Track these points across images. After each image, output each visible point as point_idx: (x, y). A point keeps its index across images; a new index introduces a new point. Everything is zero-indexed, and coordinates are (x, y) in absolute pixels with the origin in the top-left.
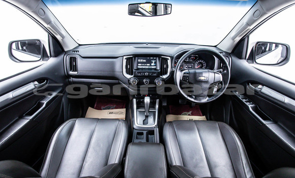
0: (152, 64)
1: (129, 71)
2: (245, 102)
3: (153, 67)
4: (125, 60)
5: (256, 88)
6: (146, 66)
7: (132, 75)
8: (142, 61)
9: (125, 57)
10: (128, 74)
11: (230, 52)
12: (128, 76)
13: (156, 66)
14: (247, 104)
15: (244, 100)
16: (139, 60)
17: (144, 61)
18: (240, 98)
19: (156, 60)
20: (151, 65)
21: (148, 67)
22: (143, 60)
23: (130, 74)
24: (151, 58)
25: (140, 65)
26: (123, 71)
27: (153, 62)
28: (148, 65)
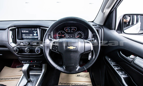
0: (35, 35)
2: (117, 70)
3: (35, 37)
4: (11, 31)
5: (128, 58)
6: (30, 36)
8: (25, 31)
11: (102, 24)
13: (37, 36)
14: (120, 73)
15: (116, 69)
16: (22, 31)
17: (27, 32)
18: (112, 65)
19: (37, 30)
20: (33, 36)
21: (31, 37)
24: (33, 29)
25: (24, 35)
26: (8, 41)
27: (35, 33)
28: (31, 35)
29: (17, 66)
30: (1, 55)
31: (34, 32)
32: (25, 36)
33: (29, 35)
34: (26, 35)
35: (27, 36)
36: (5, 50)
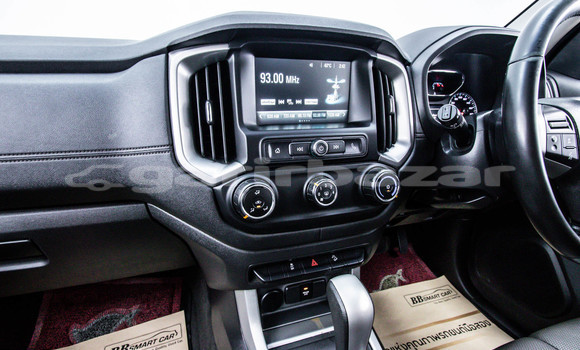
1: (215, 140)
3: (332, 114)
4: (185, 73)
6: (302, 107)
7: (232, 158)
8: (278, 78)
9: (176, 57)
10: (207, 155)
12: (212, 172)
16: (265, 78)
17: (290, 79)
20: (322, 106)
21: (308, 114)
22: (287, 73)
23: (219, 159)
24: (326, 65)
25: (272, 102)
26: (171, 145)
27: (335, 87)
28: (309, 102)
29: (75, 331)
30: (40, 264)
31: (329, 81)
32: (277, 107)
33: (298, 102)
34: (281, 102)
35: (286, 107)
36: (95, 221)
